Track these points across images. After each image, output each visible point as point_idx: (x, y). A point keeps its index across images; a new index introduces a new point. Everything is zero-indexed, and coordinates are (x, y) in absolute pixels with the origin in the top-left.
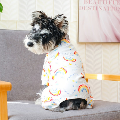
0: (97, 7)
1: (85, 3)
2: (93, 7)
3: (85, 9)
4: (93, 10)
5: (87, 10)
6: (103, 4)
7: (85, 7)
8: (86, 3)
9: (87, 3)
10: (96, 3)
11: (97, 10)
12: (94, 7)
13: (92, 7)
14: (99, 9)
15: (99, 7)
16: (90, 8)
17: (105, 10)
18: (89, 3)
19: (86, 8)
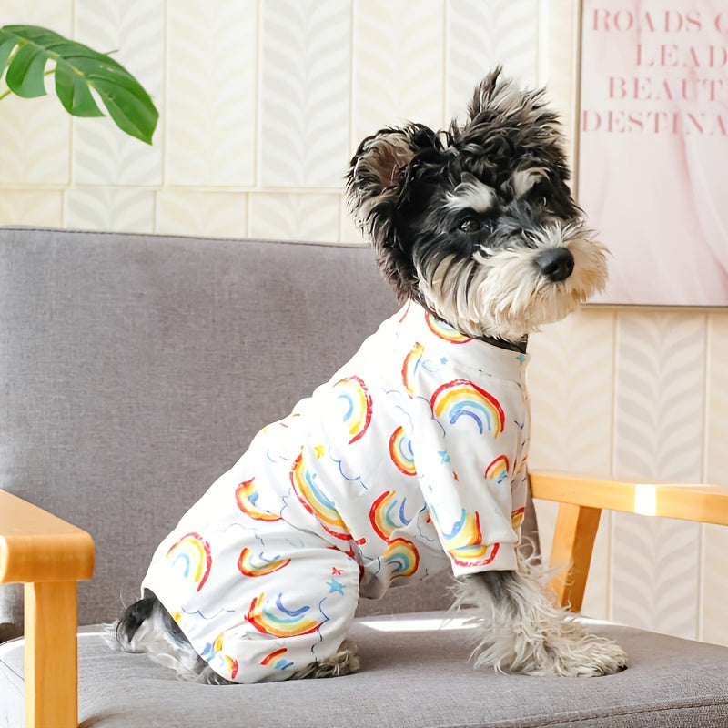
0: (676, 116)
1: (611, 95)
2: (657, 115)
3: (610, 129)
4: (657, 131)
5: (623, 130)
6: (712, 98)
7: (610, 114)
8: (617, 92)
9: (624, 93)
10: (670, 97)
11: (675, 130)
12: (661, 118)
13: (649, 114)
14: (688, 124)
15: (691, 116)
16: (639, 123)
17: (718, 130)
18: (636, 96)
19: (617, 121)
